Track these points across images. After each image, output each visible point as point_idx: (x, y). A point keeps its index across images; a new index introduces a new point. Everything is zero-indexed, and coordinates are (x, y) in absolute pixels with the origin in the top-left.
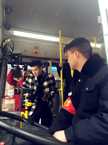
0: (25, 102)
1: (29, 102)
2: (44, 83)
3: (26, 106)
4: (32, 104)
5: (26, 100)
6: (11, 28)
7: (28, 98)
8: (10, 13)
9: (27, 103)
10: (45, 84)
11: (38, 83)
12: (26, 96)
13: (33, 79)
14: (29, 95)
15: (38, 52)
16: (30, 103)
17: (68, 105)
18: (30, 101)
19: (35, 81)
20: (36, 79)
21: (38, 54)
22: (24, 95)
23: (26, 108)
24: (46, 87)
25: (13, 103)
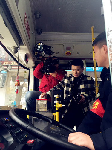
0: (56, 103)
1: (59, 103)
2: (80, 86)
3: (57, 107)
4: (62, 105)
5: (56, 102)
6: (42, 32)
7: (58, 99)
8: (39, 17)
9: (57, 105)
10: (82, 87)
11: (73, 84)
12: (57, 97)
13: (69, 80)
14: (59, 97)
15: (70, 53)
16: (61, 105)
17: (96, 107)
18: (61, 102)
19: (71, 82)
20: (72, 79)
21: (70, 54)
22: (55, 96)
23: (57, 109)
24: (82, 91)
25: (46, 104)
